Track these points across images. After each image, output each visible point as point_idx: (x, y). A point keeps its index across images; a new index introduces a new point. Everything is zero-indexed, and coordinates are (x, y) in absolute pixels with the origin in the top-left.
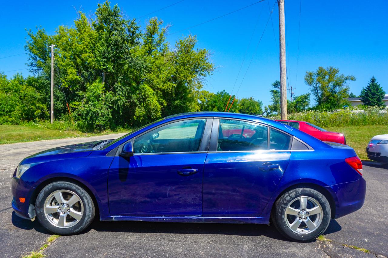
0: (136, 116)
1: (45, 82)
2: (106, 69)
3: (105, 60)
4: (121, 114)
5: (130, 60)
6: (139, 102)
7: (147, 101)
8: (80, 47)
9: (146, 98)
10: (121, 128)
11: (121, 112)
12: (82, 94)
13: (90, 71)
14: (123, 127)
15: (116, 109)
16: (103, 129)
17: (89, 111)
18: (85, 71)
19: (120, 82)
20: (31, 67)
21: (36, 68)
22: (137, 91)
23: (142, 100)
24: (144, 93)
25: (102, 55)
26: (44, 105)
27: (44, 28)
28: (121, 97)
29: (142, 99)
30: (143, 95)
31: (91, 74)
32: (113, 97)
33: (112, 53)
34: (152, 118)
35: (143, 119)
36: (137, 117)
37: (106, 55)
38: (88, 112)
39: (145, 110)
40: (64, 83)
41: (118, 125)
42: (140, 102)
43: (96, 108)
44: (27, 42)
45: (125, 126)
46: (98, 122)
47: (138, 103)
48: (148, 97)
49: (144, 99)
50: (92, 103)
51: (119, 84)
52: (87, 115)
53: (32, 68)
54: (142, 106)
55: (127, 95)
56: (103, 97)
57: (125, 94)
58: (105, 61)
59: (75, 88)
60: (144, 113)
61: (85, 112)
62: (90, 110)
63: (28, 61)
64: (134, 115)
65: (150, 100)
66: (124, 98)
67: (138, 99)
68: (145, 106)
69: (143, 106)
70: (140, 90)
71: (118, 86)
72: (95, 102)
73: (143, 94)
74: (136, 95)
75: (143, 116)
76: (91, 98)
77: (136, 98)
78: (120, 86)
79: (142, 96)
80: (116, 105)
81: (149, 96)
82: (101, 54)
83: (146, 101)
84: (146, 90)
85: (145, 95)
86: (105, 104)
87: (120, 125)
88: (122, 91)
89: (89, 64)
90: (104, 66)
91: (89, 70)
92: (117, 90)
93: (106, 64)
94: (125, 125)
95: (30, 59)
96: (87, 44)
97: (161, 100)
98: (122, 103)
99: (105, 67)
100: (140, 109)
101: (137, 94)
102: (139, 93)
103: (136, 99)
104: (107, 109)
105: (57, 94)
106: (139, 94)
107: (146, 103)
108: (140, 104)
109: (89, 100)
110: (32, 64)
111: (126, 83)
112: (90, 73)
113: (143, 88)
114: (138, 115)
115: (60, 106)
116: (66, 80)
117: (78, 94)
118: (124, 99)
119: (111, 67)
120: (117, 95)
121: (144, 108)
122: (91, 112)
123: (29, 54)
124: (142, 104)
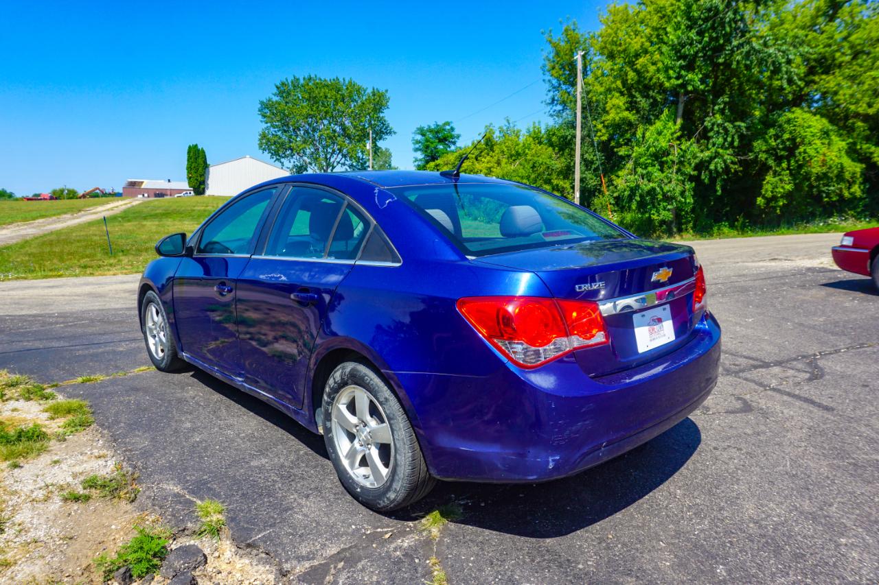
0: (764, 197)
1: (567, 134)
2: (683, 86)
3: (682, 62)
4: (719, 193)
5: (746, 48)
6: (775, 160)
7: (800, 153)
8: (636, 44)
9: (796, 146)
10: (726, 230)
11: (718, 188)
12: (626, 153)
13: (652, 97)
14: (732, 226)
15: (706, 181)
16: (675, 230)
17: (636, 190)
18: (643, 97)
19: (722, 112)
20: (551, 106)
21: (559, 107)
22: (771, 130)
23: (783, 153)
24: (791, 133)
25: (676, 53)
26: (566, 181)
27: (575, 20)
28: (721, 151)
29: (783, 149)
30: (788, 139)
31: (654, 104)
32: (702, 151)
33: (700, 43)
34: (826, 199)
35: (784, 204)
36: (768, 201)
37: (685, 51)
38: (633, 191)
39: (795, 179)
40: (600, 131)
41: (718, 220)
42: (779, 159)
43: (653, 182)
44: (543, 57)
45: (736, 223)
46: (656, 214)
47: (771, 162)
48: (802, 143)
49: (792, 149)
50: (644, 172)
51: (719, 119)
52: (631, 197)
53: (555, 108)
54: (783, 169)
55: (736, 144)
56: (674, 155)
57: (733, 141)
58: (681, 67)
59: (621, 140)
60: (789, 187)
61: (627, 193)
62: (638, 186)
63: (547, 95)
64: (760, 194)
65: (808, 150)
66: (730, 151)
67: (771, 151)
68: (793, 169)
69: (788, 169)
70: (780, 126)
71: (713, 125)
72: (650, 169)
73: (786, 136)
74: (766, 141)
75: (788, 195)
76: (642, 160)
77: (764, 148)
78: (720, 121)
79: (783, 142)
80: (707, 173)
81: (807, 141)
82: (672, 50)
83: (797, 154)
84: (795, 126)
85: (793, 140)
86: (679, 170)
87: (725, 221)
88: (725, 134)
89: (651, 79)
90: (677, 78)
91: (651, 93)
92: (711, 134)
93: (683, 73)
94: (737, 220)
95: (549, 91)
96: (650, 34)
97: (865, 146)
98: (723, 165)
99: (680, 81)
100: (777, 178)
101: (771, 137)
102: (774, 135)
103: (764, 152)
104: (683, 182)
105: (586, 156)
106: (777, 137)
107: (797, 162)
108: (779, 165)
109: (639, 164)
110: (553, 100)
111: (738, 112)
112: (651, 100)
113: (789, 121)
114: (769, 194)
115: (593, 182)
116: (606, 123)
117: (617, 152)
118: (728, 155)
119: (696, 79)
120: (710, 146)
121: (791, 174)
122: (640, 191)
123: (549, 81)
124: (784, 165)
